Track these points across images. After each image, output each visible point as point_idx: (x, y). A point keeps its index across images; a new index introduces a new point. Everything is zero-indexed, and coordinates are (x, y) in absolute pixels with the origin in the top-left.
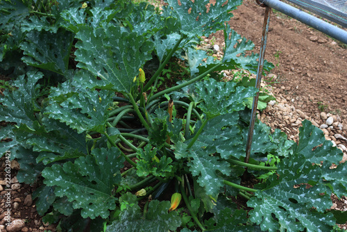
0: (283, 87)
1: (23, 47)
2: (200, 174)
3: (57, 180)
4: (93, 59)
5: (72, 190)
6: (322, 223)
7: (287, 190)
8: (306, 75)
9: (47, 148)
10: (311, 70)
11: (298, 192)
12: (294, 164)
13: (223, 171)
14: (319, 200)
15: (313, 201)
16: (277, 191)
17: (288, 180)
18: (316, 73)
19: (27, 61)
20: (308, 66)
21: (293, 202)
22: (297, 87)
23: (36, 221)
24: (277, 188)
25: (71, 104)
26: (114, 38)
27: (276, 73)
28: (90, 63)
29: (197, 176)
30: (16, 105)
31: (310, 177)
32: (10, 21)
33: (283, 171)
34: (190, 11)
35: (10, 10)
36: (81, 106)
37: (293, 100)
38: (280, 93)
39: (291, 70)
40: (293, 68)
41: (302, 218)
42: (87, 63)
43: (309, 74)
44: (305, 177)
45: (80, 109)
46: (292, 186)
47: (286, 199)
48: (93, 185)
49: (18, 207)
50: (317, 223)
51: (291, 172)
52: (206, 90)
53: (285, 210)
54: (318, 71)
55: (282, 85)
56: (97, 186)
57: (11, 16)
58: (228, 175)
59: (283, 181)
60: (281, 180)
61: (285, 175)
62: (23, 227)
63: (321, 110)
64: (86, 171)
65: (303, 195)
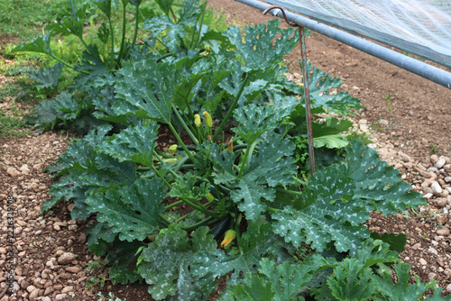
0: (394, 133)
1: (95, 102)
2: (243, 200)
3: (100, 207)
4: (133, 91)
5: (113, 216)
6: (357, 237)
7: (323, 207)
8: (426, 118)
9: (98, 184)
10: (435, 113)
11: (333, 207)
12: (328, 178)
13: (268, 198)
14: (355, 215)
15: (349, 216)
16: (313, 209)
17: (324, 197)
18: (441, 116)
19: (97, 115)
20: (431, 108)
21: (328, 218)
22: (410, 132)
23: (87, 256)
24: (313, 206)
25: (119, 140)
26: (152, 70)
27: (388, 118)
28: (129, 95)
29: (239, 203)
30: (79, 153)
31: (345, 191)
32: (89, 81)
33: (316, 187)
34: (255, 48)
35: (90, 70)
36: (129, 142)
37: (402, 145)
38: (389, 139)
39: (409, 115)
40: (411, 113)
41: (336, 234)
42: (126, 95)
43: (430, 118)
44: (341, 192)
45: (128, 144)
46: (327, 203)
47: (322, 216)
48: (137, 215)
49: (72, 244)
50: (351, 237)
51: (326, 188)
52: (246, 116)
53: (317, 225)
54: (444, 114)
55: (393, 130)
56: (142, 216)
57: (90, 77)
58: (272, 201)
59: (319, 199)
60: (316, 198)
61: (319, 192)
62: (73, 260)
63: (433, 152)
64: (129, 200)
65: (339, 211)
